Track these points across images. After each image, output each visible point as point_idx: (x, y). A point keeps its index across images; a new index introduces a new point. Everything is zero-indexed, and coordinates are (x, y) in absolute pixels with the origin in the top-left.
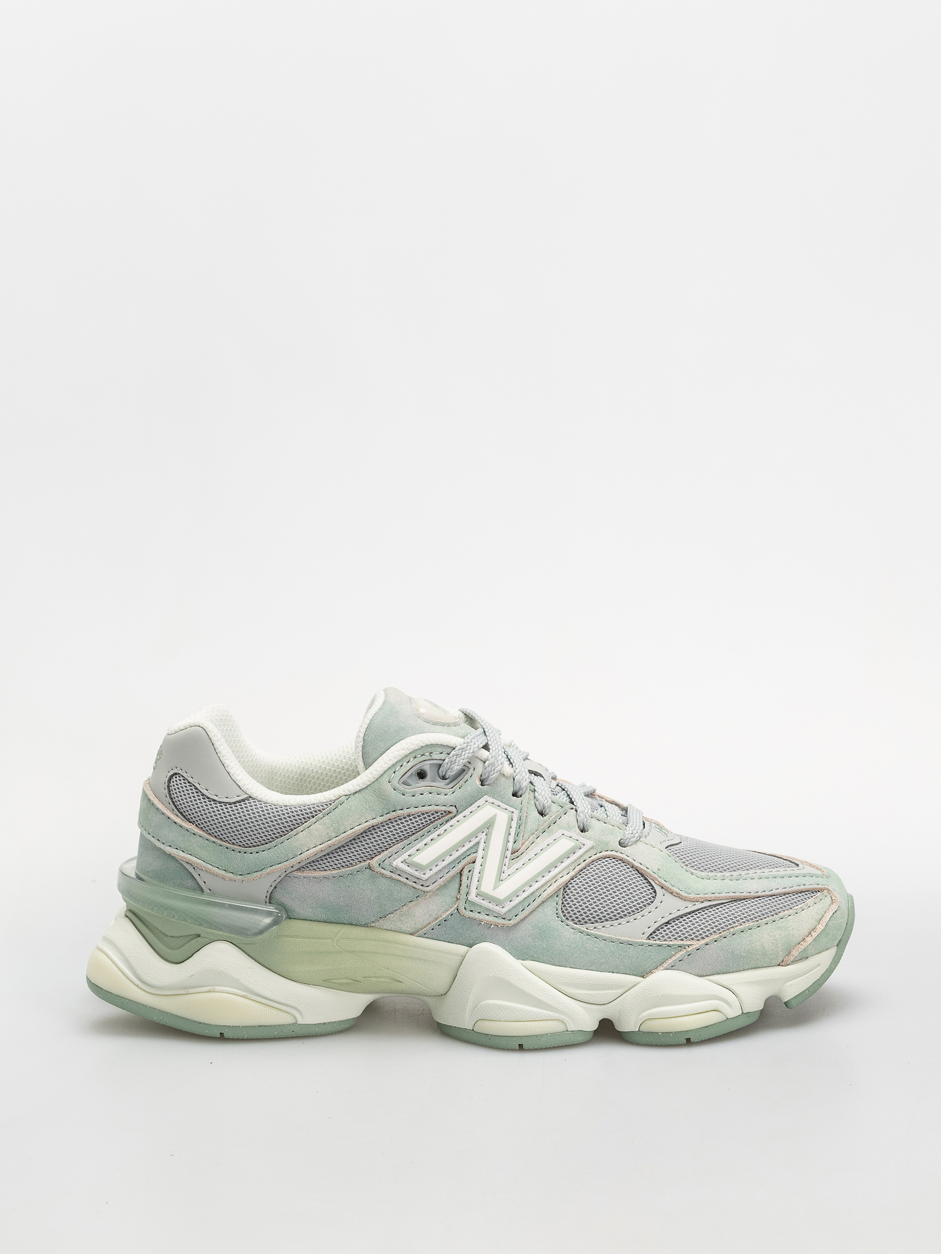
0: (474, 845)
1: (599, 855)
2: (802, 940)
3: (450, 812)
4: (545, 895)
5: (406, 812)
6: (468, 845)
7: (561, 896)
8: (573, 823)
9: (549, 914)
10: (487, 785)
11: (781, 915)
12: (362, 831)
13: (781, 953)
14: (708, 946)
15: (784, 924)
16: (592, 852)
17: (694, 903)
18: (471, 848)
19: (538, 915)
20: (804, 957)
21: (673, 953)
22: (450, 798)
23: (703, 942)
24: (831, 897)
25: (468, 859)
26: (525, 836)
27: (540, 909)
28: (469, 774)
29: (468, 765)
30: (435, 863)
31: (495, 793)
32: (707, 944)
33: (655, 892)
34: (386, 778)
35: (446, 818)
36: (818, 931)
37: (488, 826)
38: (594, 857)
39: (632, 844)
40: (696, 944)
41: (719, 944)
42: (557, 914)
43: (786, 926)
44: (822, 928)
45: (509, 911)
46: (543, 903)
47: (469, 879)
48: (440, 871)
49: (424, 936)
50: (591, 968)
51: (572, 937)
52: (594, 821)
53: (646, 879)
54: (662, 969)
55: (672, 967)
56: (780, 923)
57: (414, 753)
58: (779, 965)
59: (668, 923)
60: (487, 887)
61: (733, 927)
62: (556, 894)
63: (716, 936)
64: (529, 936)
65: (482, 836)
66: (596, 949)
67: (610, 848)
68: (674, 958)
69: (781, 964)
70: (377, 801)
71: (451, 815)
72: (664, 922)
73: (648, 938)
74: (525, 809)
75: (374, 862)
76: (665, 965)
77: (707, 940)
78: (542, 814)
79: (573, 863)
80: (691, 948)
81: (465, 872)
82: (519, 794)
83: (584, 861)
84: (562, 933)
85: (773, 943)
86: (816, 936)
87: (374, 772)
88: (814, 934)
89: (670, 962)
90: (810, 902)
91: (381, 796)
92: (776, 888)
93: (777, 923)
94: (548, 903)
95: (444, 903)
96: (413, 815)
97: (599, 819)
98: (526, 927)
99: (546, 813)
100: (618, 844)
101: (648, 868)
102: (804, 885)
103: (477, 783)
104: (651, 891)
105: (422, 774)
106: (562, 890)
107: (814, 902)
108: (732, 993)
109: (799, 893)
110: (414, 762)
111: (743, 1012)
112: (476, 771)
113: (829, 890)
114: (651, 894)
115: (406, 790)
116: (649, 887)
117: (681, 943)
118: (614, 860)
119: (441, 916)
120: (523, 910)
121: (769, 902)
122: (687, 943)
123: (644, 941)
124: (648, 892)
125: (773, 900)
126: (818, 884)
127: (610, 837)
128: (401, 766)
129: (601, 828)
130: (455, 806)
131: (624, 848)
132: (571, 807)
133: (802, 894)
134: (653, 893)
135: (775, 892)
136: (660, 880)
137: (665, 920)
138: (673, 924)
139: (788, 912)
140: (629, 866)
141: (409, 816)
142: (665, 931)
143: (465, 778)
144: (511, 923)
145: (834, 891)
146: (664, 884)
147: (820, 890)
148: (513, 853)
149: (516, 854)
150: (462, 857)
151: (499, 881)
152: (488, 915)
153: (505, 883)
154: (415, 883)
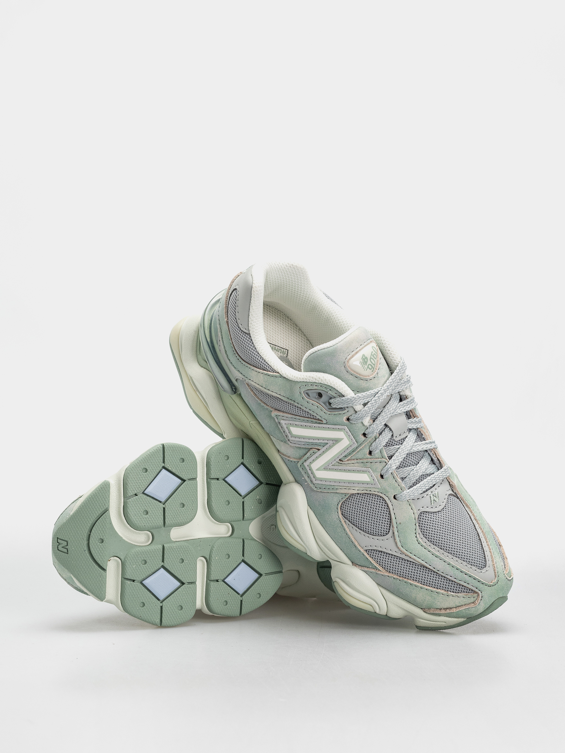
0: (325, 444)
1: (379, 494)
2: (440, 609)
4: (340, 491)
5: (299, 406)
6: (322, 441)
7: (347, 497)
8: (379, 470)
9: (335, 500)
10: (350, 422)
11: (439, 590)
13: (424, 605)
15: (435, 596)
16: (377, 490)
17: (401, 553)
18: (322, 443)
19: (329, 496)
20: (437, 615)
21: (370, 566)
22: (326, 416)
23: (387, 574)
25: (316, 446)
26: (352, 457)
27: (332, 495)
28: (343, 412)
29: (346, 408)
30: (299, 437)
31: (352, 428)
32: (388, 577)
33: (389, 532)
34: (299, 385)
37: (336, 441)
38: (376, 493)
39: (401, 501)
40: (384, 572)
41: (395, 581)
42: (338, 503)
43: (436, 598)
44: (455, 611)
45: (318, 484)
46: (336, 494)
47: (311, 455)
48: (300, 441)
49: (282, 458)
52: (391, 476)
53: (390, 522)
54: (361, 569)
55: (365, 572)
56: (434, 594)
58: (422, 609)
59: (381, 552)
60: (315, 466)
61: (408, 579)
62: (345, 494)
63: (396, 577)
64: (319, 502)
65: (331, 442)
66: (340, 534)
67: (387, 495)
68: (369, 569)
69: (423, 609)
71: (322, 422)
73: (366, 551)
74: (363, 445)
75: (274, 413)
76: (364, 569)
77: (390, 575)
78: (370, 453)
79: (364, 488)
80: (381, 573)
81: (311, 451)
82: (367, 436)
83: (370, 491)
84: (332, 513)
85: (422, 599)
86: (448, 612)
88: (448, 610)
89: (366, 569)
90: (461, 594)
91: (292, 390)
92: (451, 575)
93: (432, 593)
94: (338, 495)
95: (295, 454)
97: (394, 478)
98: (321, 496)
99: (372, 454)
100: (393, 496)
101: (396, 519)
102: (468, 584)
103: (345, 418)
104: (387, 530)
105: (320, 395)
106: (349, 495)
107: (465, 596)
108: (386, 604)
109: (461, 586)
110: (319, 388)
111: (386, 615)
112: (348, 413)
113: (479, 595)
114: (386, 531)
115: (305, 397)
116: (388, 528)
117: (377, 566)
118: (384, 502)
119: (291, 458)
120: (325, 488)
121: (440, 580)
122: (380, 568)
123: (362, 551)
124: (385, 530)
125: (443, 580)
126: (477, 588)
127: (392, 490)
128: (311, 385)
129: (391, 482)
130: (326, 420)
131: (395, 500)
132: (387, 461)
133: (462, 587)
134: (388, 532)
135: (449, 577)
136: (395, 529)
137: (380, 549)
138: (383, 554)
139: (444, 592)
140: (388, 510)
141: (300, 408)
142: (376, 554)
143: (340, 412)
144: (315, 489)
145: (482, 597)
146: (396, 533)
147: (475, 592)
148: (340, 460)
149: (341, 462)
150: (316, 444)
151: (323, 468)
152: (308, 477)
153: (324, 471)
154: (286, 436)
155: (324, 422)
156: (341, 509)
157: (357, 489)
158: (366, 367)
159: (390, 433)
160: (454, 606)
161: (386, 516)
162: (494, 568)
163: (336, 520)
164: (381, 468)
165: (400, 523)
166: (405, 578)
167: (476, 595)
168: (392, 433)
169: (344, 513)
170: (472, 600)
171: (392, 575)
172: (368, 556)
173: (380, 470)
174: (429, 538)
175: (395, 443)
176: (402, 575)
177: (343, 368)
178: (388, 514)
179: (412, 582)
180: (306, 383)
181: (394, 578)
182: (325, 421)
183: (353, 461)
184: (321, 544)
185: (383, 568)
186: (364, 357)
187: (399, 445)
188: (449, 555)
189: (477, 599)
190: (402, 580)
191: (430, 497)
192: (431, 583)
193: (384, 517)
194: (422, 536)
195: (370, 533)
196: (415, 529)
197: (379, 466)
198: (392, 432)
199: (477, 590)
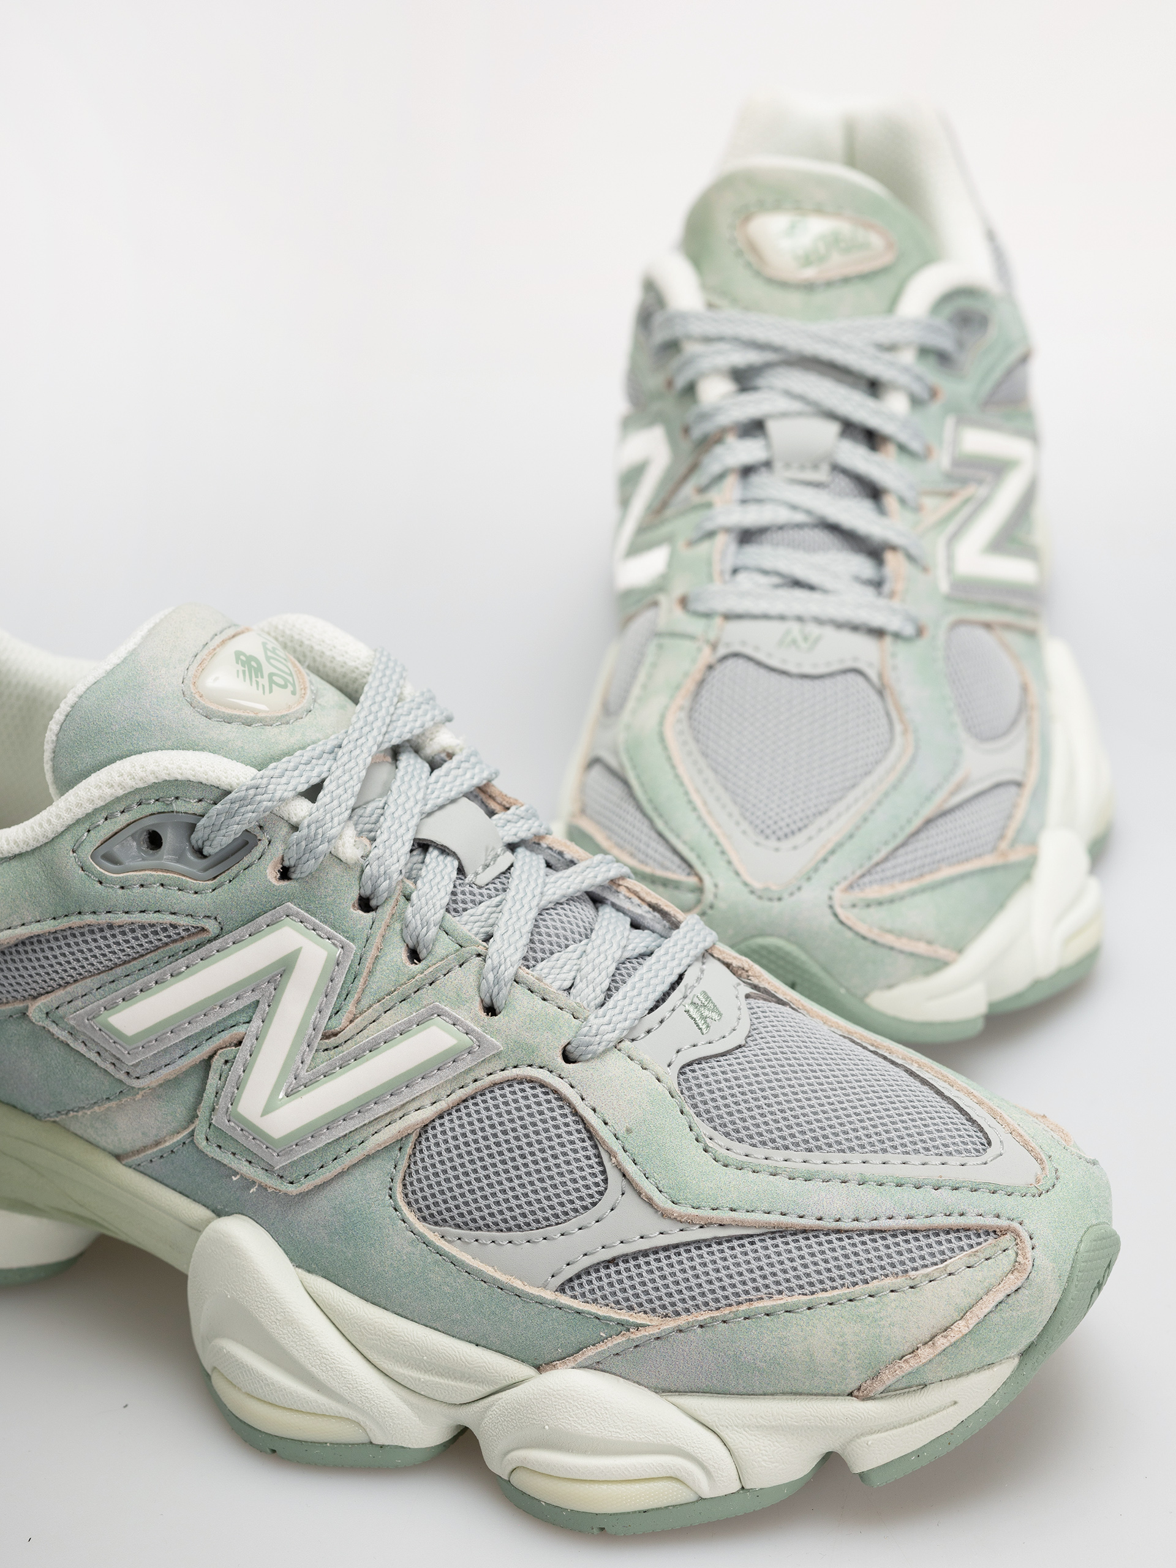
0: (248, 1007)
1: (511, 1073)
2: (911, 1350)
3: (203, 930)
4: (374, 1143)
5: (104, 919)
6: (236, 1006)
7: (408, 1150)
8: (470, 990)
9: (374, 1187)
10: (297, 879)
11: (873, 1285)
12: (13, 942)
13: (853, 1373)
14: (682, 1334)
15: (872, 1310)
16: (497, 1065)
17: (682, 1226)
18: (240, 1012)
19: (351, 1186)
20: (917, 1385)
21: (602, 1334)
22: (207, 901)
23: (671, 1324)
24: (1017, 1254)
25: (226, 1036)
26: (362, 1002)
27: (357, 1173)
28: (256, 852)
29: (257, 831)
30: (154, 1035)
31: (312, 899)
32: (681, 1331)
33: (606, 1181)
34: (67, 843)
35: (195, 940)
36: (954, 1335)
37: (282, 971)
38: (498, 1076)
39: (592, 1058)
40: (656, 1325)
41: (709, 1334)
42: (390, 1189)
43: (877, 1316)
44: (965, 1331)
45: (293, 1164)
46: (368, 1160)
47: (223, 1079)
48: (165, 1051)
49: (137, 1168)
50: (434, 1325)
51: (405, 1251)
52: (520, 991)
53: (595, 1147)
54: (573, 1365)
55: (596, 1366)
56: (866, 1307)
57: (139, 796)
58: (851, 1394)
59: (613, 1261)
60: (252, 1104)
61: (751, 1300)
62: (399, 1143)
63: (704, 1316)
64: (324, 1226)
65: (267, 988)
66: (447, 1289)
67: (538, 1062)
68: (601, 1347)
69: (855, 1394)
70: (46, 887)
71: (204, 936)
72: (602, 1260)
73: (562, 1289)
74: (376, 940)
75: (36, 1010)
76: (580, 1358)
77: (683, 1320)
78: (414, 955)
79: (450, 1081)
80: (643, 1333)
81: (217, 1063)
82: (373, 903)
83: (475, 1081)
84: (388, 1235)
85: (835, 1351)
86: (943, 1347)
87: (46, 825)
88: (942, 1342)
89: (590, 1354)
90: (958, 1261)
91: (55, 879)
92: (889, 1213)
93: (856, 1307)
94: (377, 1162)
95: (169, 1118)
96: (120, 926)
97: (532, 989)
98: (322, 1204)
99: (421, 956)
100: (559, 1054)
101: (606, 1124)
102: (962, 1215)
103: (271, 874)
104: (599, 1179)
105: (154, 841)
106: (413, 1138)
107: (972, 1260)
108: (721, 1445)
109: (942, 1234)
110: (136, 813)
111: (743, 1488)
112: (272, 849)
113: (1018, 1235)
114: (597, 1184)
115: (106, 873)
116: (597, 1169)
117: (624, 1316)
118: (539, 1091)
119: (165, 1141)
120: (322, 1167)
121: (860, 1248)
122: (639, 1318)
123: (549, 1295)
124: (590, 1181)
125: (870, 1245)
126: (998, 1217)
127: (546, 1035)
128: (106, 819)
129: (529, 1011)
130: (216, 918)
131: (571, 1065)
132: (481, 950)
133: (949, 1237)
134: (602, 1184)
135: (883, 1223)
136: (624, 1159)
137: (607, 1255)
138: (622, 1266)
139: (894, 1280)
140: (567, 1111)
141: (111, 927)
142: (600, 1279)
143: (247, 860)
144: (292, 1190)
145: (1031, 1238)
146: (630, 1168)
147: (996, 1233)
148: (326, 1036)
149: (333, 1041)
150: (222, 1027)
151: (282, 1095)
152: (250, 1162)
153: (293, 1102)
154: (113, 1067)
155: (212, 927)
156: (409, 1204)
157: (427, 1101)
158: (265, 681)
159: (449, 865)
160: (956, 1316)
161: (569, 1133)
162: (1018, 1138)
163: (410, 1249)
164: (472, 980)
165: (629, 1131)
166: (739, 1303)
167: (1006, 1240)
168: (456, 863)
169: (426, 1212)
170: (1005, 1261)
171: (691, 1318)
172: (578, 1304)
173: (473, 992)
174: (751, 1137)
175: (481, 895)
176: (724, 1302)
177: (188, 710)
178: (571, 1124)
179: (767, 1303)
180: (87, 821)
181: (701, 1326)
182: (213, 922)
183: (370, 1014)
184: (401, 1370)
185: (645, 1313)
186: (243, 658)
187: (497, 895)
188: (848, 1156)
189: (1020, 1252)
190: (732, 1315)
191: (687, 1012)
192: (835, 1273)
193: (566, 1138)
194: (725, 1141)
195: (545, 1223)
196: (690, 1127)
197: (464, 979)
198: (454, 855)
199: (1003, 1223)
